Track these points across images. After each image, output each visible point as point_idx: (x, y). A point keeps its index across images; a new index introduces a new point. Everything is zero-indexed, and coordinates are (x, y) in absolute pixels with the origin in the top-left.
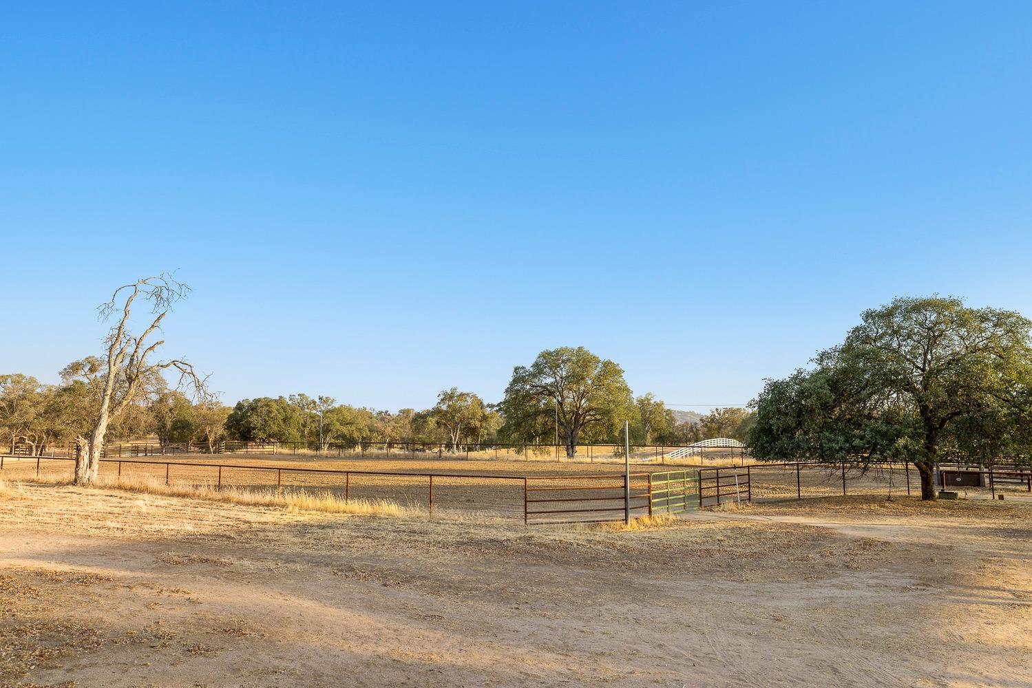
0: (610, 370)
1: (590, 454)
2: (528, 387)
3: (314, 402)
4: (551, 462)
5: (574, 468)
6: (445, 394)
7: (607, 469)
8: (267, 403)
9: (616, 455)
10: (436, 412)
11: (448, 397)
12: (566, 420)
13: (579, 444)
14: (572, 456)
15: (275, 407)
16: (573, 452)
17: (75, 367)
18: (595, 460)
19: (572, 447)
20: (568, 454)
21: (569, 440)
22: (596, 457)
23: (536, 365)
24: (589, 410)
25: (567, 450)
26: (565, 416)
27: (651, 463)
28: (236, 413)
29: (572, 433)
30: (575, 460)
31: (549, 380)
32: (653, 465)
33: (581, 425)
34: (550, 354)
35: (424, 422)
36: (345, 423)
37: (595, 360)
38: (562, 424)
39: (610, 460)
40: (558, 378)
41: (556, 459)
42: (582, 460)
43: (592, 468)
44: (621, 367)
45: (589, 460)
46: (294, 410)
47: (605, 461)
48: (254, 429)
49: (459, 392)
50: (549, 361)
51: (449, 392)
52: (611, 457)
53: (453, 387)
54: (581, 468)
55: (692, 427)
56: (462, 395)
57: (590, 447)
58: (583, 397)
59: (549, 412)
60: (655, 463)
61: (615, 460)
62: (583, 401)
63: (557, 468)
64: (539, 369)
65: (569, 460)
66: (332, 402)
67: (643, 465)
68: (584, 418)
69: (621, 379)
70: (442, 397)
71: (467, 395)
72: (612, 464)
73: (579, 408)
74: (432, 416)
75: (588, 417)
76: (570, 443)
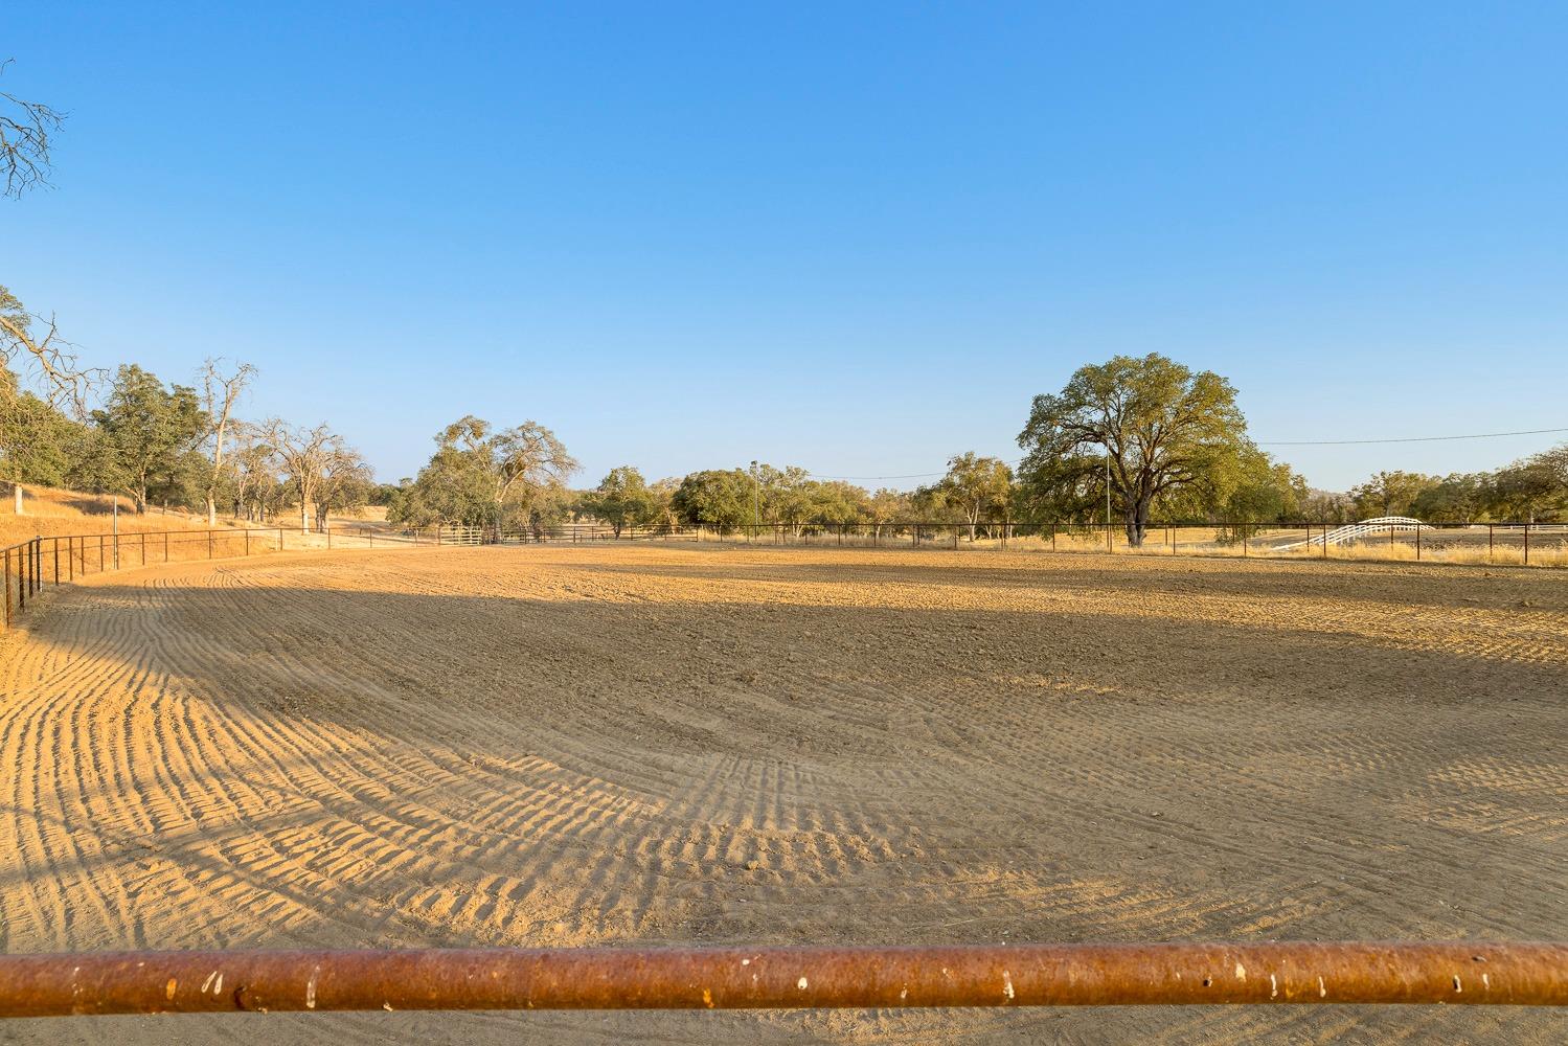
0: (1212, 391)
1: (1171, 541)
2: (1059, 430)
3: (781, 475)
4: (1097, 553)
5: (1138, 565)
6: (958, 460)
7: (1207, 567)
8: (717, 477)
9: (1220, 542)
10: (947, 485)
11: (962, 465)
12: (1126, 482)
13: (1150, 526)
14: (1139, 544)
15: (726, 483)
16: (1139, 536)
17: (454, 431)
18: (1180, 550)
19: (1138, 528)
20: (1130, 540)
21: (1132, 516)
22: (1183, 545)
23: (1071, 389)
24: (1169, 464)
25: (1129, 532)
26: (1124, 476)
27: (1296, 555)
28: (683, 491)
29: (1137, 505)
30: (1141, 550)
31: (1097, 416)
32: (1304, 559)
33: (1154, 492)
34: (1096, 371)
35: (929, 499)
36: (821, 501)
37: (1182, 375)
38: (1120, 490)
39: (1209, 550)
40: (1113, 414)
41: (1107, 549)
42: (1155, 550)
43: (1175, 566)
44: (1232, 383)
45: (1169, 550)
46: (751, 485)
47: (1201, 551)
48: (702, 509)
49: (978, 456)
50: (1095, 383)
51: (963, 457)
52: (1212, 545)
53: (968, 450)
54: (1151, 564)
55: (1331, 503)
56: (981, 461)
57: (1171, 531)
58: (1157, 442)
59: (1095, 468)
60: (1306, 555)
61: (1219, 550)
62: (1158, 451)
63: (1104, 564)
64: (1075, 397)
65: (1131, 550)
66: (803, 475)
67: (1281, 559)
68: (1161, 478)
69: (1231, 407)
70: (953, 465)
71: (989, 461)
72: (1215, 556)
73: (1151, 461)
74: (939, 491)
75: (1166, 478)
76: (1134, 520)
